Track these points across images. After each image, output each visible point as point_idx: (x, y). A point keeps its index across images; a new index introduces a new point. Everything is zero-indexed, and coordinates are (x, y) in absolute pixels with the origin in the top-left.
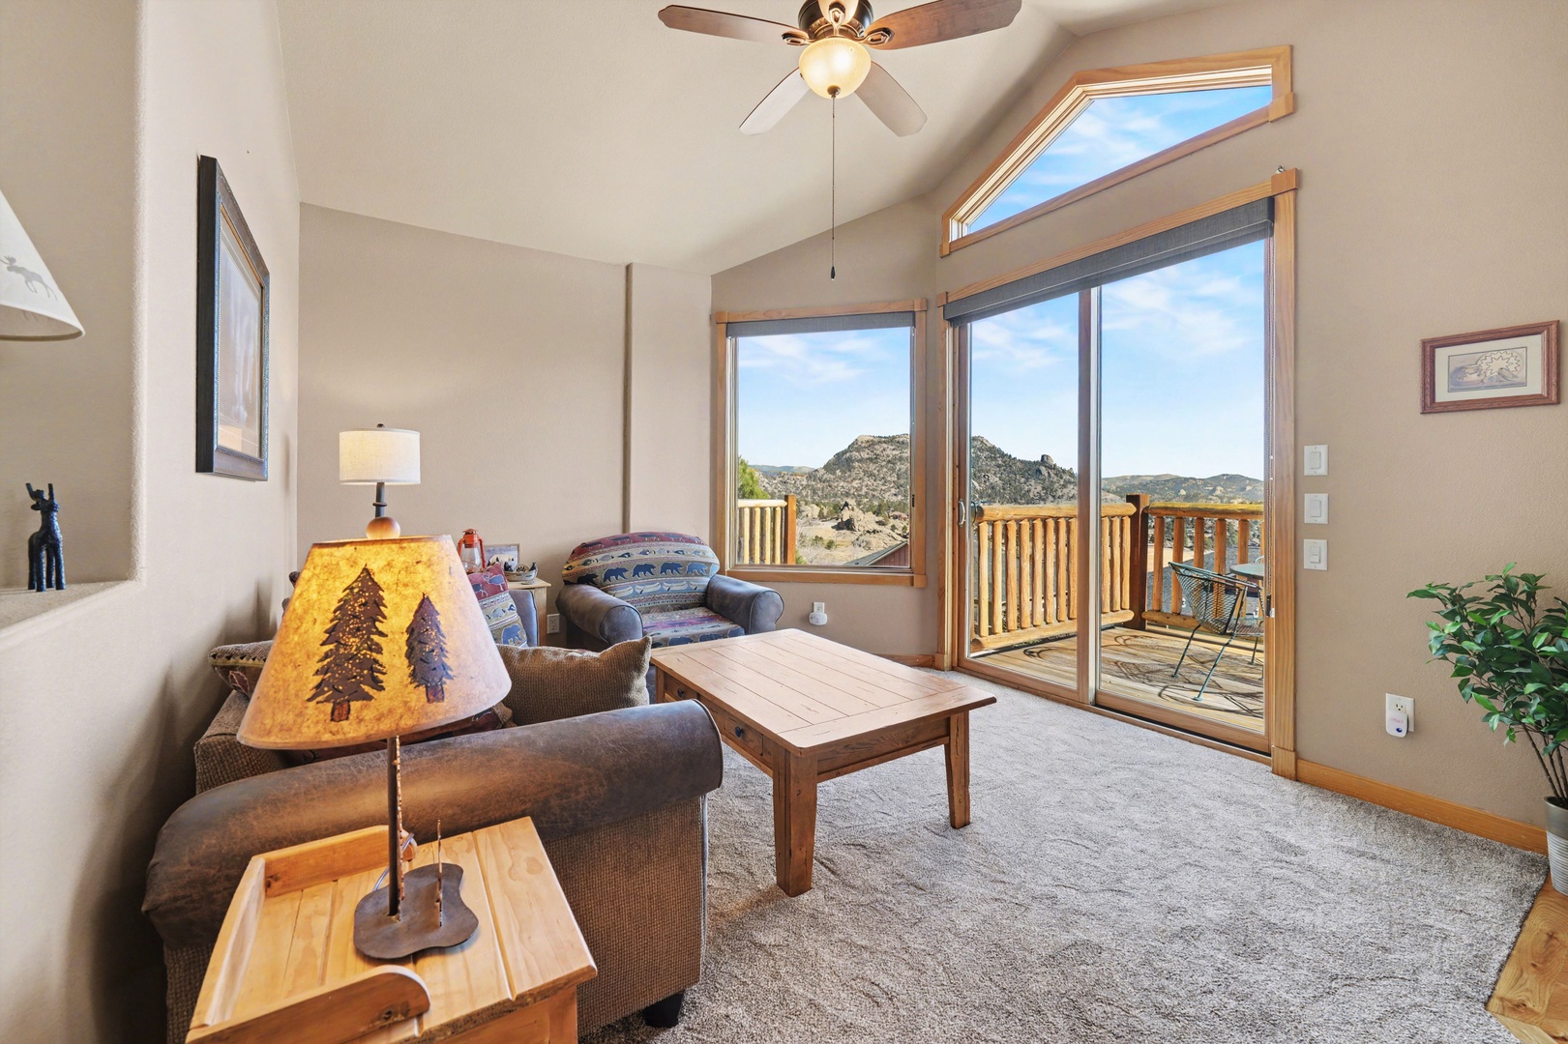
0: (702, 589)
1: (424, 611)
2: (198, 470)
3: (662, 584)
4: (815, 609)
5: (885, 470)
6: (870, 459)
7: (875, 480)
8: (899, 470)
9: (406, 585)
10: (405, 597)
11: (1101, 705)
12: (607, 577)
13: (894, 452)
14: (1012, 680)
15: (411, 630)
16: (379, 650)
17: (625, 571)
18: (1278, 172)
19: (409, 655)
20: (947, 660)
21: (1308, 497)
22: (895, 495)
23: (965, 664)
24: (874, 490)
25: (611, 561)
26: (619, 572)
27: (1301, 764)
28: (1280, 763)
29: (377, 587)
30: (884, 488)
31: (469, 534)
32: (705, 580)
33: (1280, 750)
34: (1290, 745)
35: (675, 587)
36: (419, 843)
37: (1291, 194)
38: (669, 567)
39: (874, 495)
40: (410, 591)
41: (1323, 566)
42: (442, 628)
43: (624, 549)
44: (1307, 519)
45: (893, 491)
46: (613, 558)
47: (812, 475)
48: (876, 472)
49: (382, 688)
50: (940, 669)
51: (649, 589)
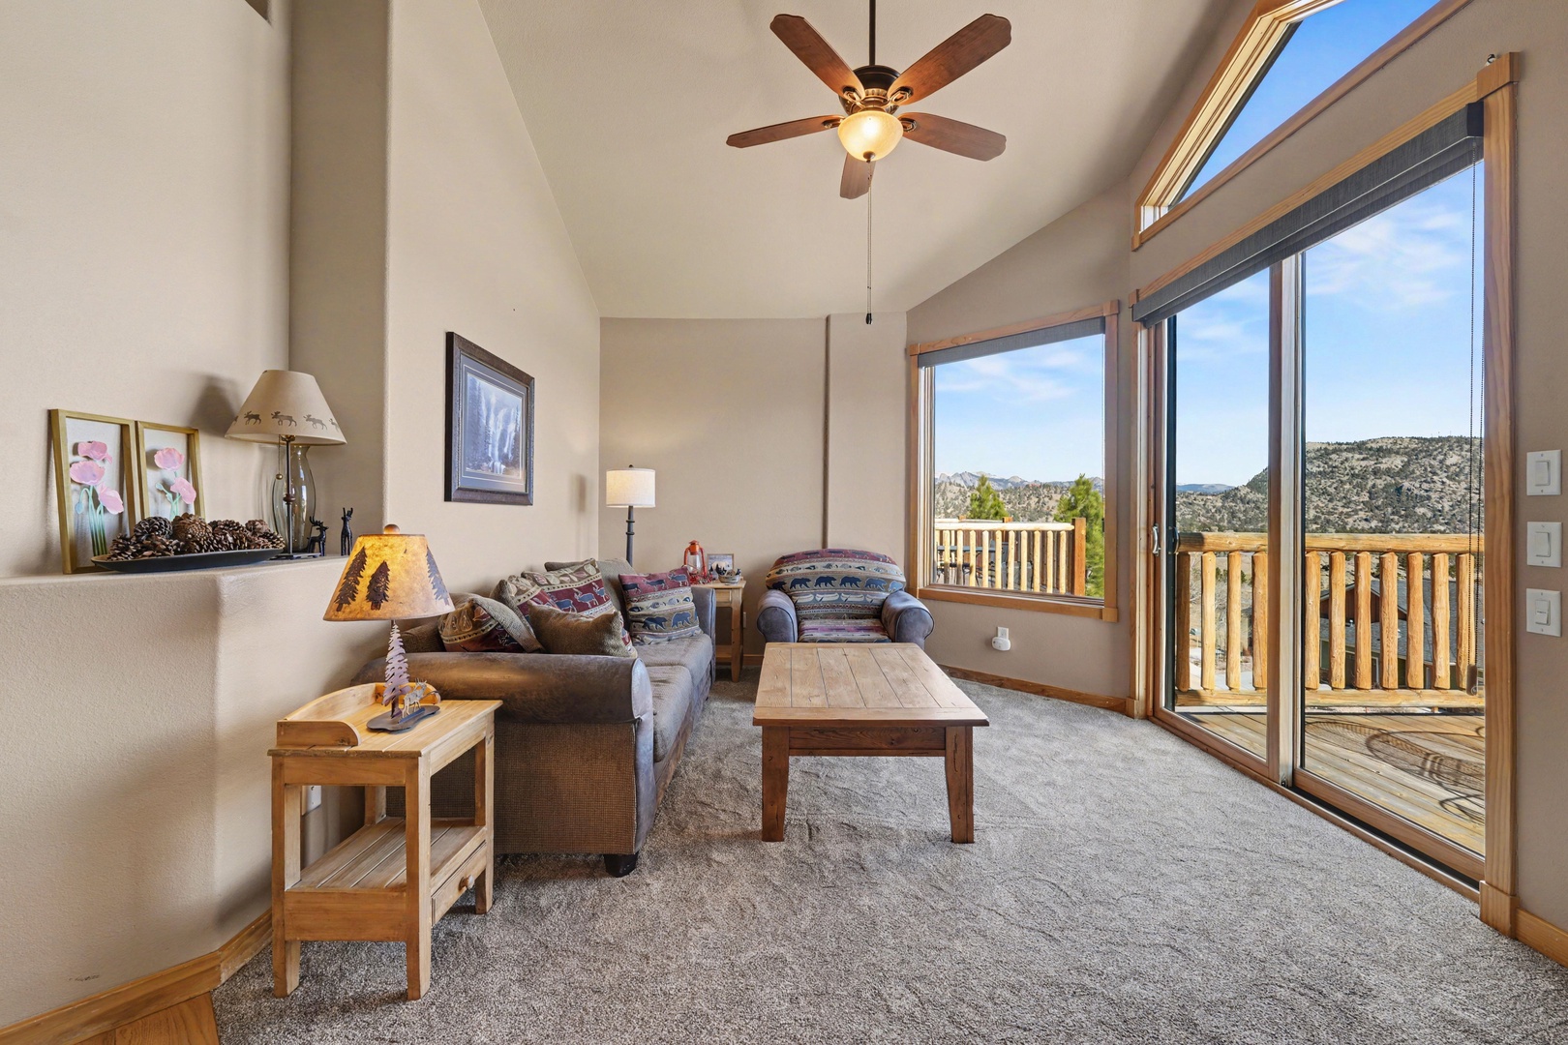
0: (878, 603)
1: (383, 569)
2: (445, 500)
3: (840, 595)
4: (999, 634)
5: (1347, 486)
6: (1323, 474)
7: (1330, 501)
8: (1374, 486)
9: (377, 556)
10: (375, 561)
11: (1299, 788)
12: (793, 585)
13: (1364, 463)
14: (1202, 739)
15: (373, 576)
16: (358, 583)
17: (809, 580)
18: (1488, 64)
19: (368, 587)
20: (1138, 707)
21: (1532, 528)
22: (1366, 520)
23: (1160, 715)
24: (1330, 513)
25: (799, 571)
26: (803, 581)
27: (1523, 916)
28: (1490, 908)
29: (365, 556)
30: (1345, 510)
31: (693, 544)
32: (884, 595)
33: (1490, 889)
34: (1506, 886)
35: (852, 598)
36: (443, 698)
37: (1506, 92)
38: (850, 580)
39: (1328, 521)
40: (378, 558)
41: (1553, 630)
42: (390, 578)
43: (810, 562)
44: (1532, 560)
45: (1362, 514)
46: (802, 569)
47: (1230, 494)
48: (1332, 490)
49: (354, 600)
50: (1130, 715)
51: (828, 598)
